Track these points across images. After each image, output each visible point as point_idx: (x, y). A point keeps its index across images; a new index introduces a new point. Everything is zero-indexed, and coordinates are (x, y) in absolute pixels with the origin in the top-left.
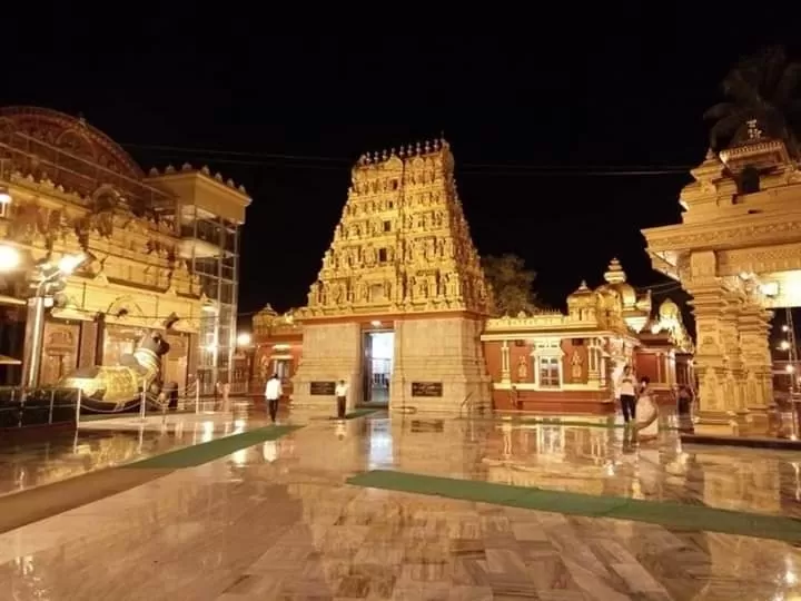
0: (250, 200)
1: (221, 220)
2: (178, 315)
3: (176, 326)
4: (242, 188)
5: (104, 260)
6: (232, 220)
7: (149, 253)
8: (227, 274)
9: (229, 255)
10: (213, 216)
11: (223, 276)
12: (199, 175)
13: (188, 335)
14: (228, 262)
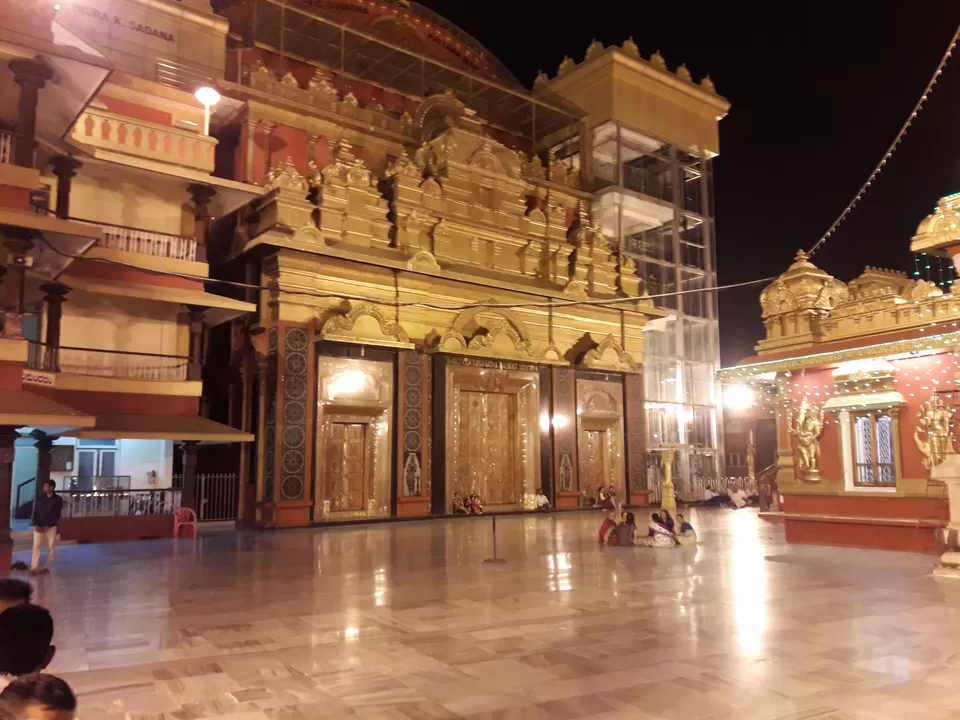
0: (727, 106)
1: (673, 152)
2: (595, 339)
3: (594, 361)
4: (708, 83)
5: (432, 229)
6: (694, 150)
7: (527, 214)
8: (692, 258)
9: (695, 220)
10: (654, 145)
11: (685, 262)
12: (617, 56)
13: (622, 377)
14: (694, 235)
